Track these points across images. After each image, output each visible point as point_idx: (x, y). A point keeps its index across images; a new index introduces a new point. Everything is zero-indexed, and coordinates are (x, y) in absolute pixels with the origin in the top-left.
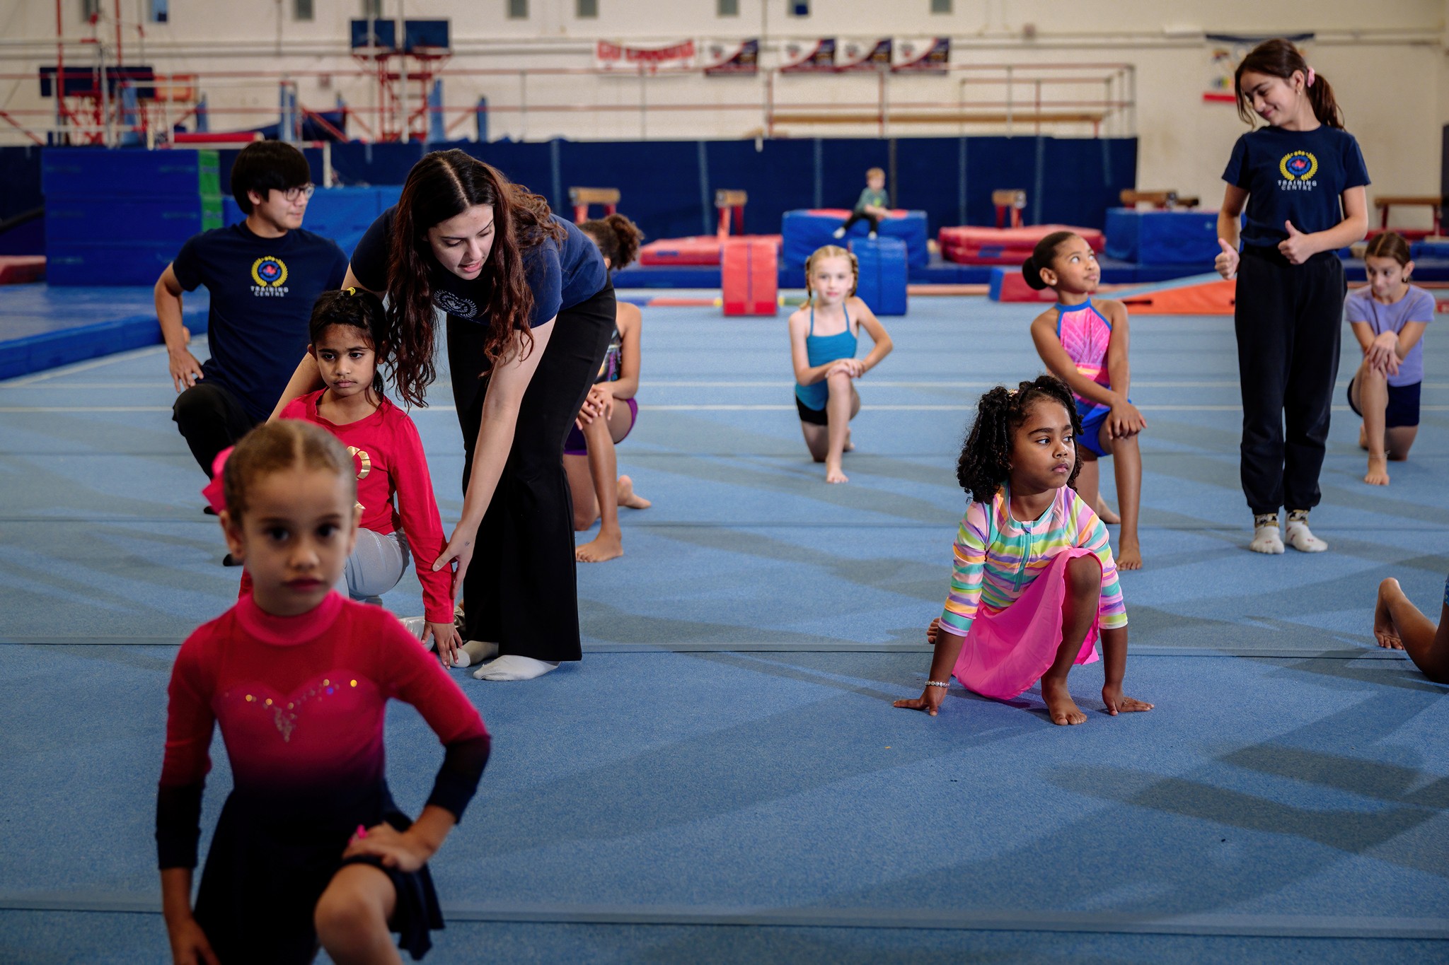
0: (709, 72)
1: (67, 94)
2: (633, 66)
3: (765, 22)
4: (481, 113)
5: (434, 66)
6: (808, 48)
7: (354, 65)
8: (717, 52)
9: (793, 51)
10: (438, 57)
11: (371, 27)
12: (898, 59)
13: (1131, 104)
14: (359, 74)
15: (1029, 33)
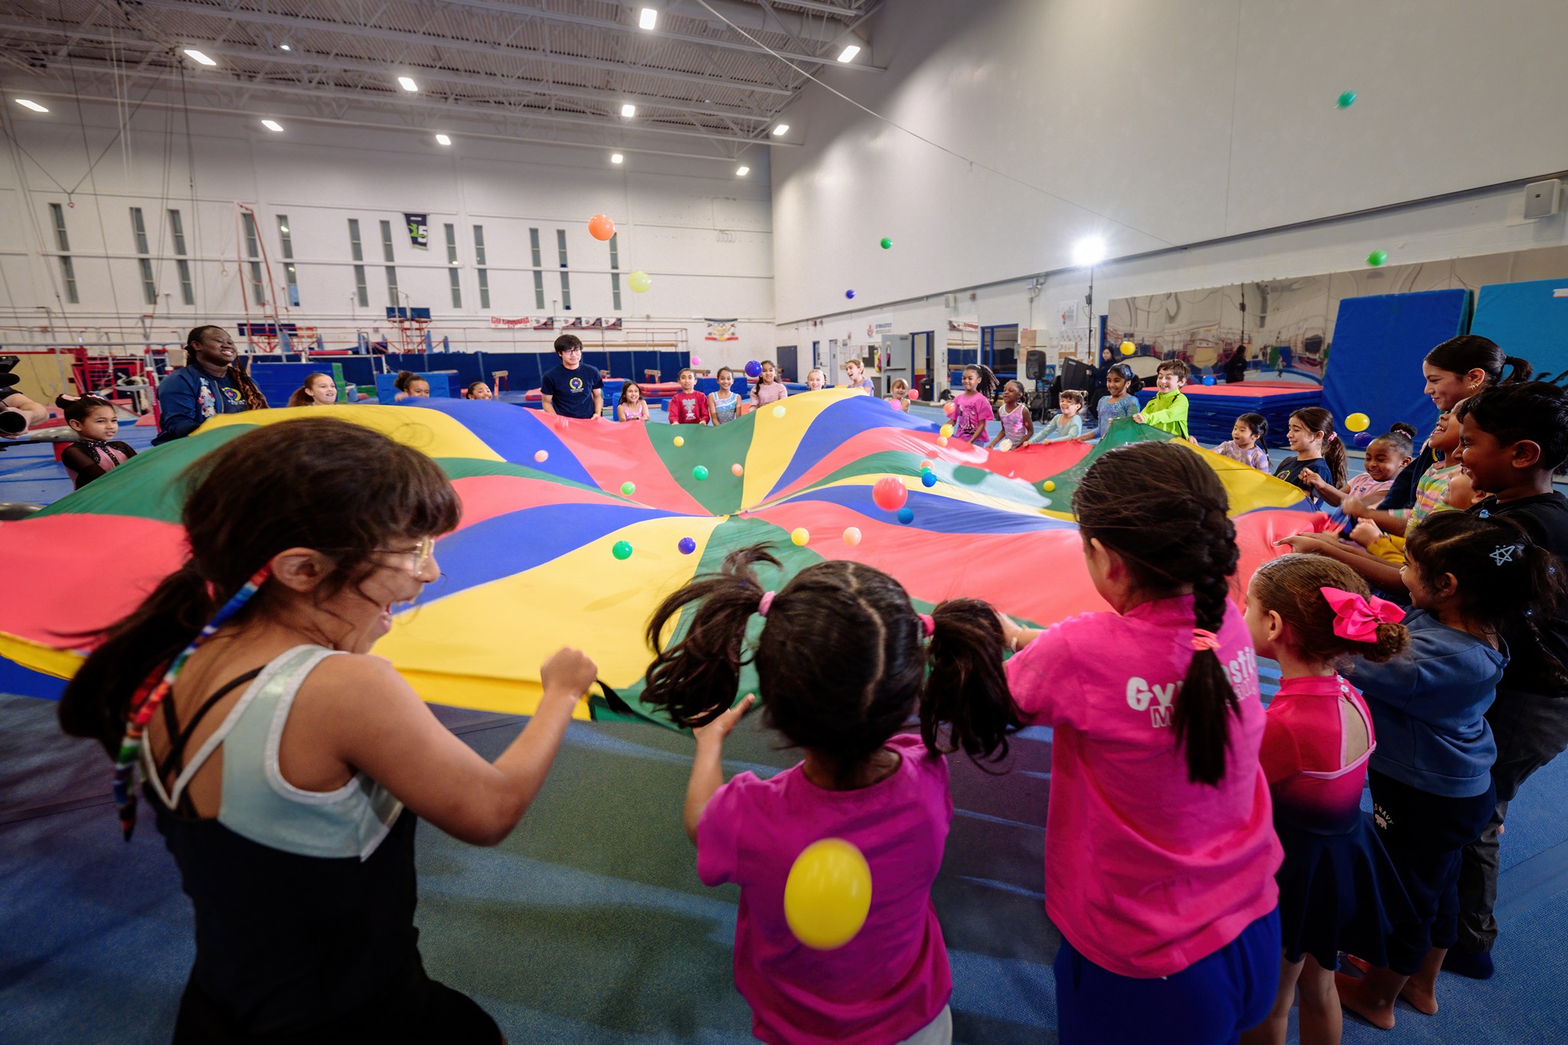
0: (535, 328)
1: (253, 335)
2: (506, 326)
3: (555, 312)
4: (446, 342)
5: (424, 325)
6: (572, 321)
7: (390, 325)
8: (538, 322)
9: (566, 322)
10: (426, 322)
11: (397, 310)
12: (604, 325)
13: (687, 341)
14: (392, 328)
15: (648, 317)
